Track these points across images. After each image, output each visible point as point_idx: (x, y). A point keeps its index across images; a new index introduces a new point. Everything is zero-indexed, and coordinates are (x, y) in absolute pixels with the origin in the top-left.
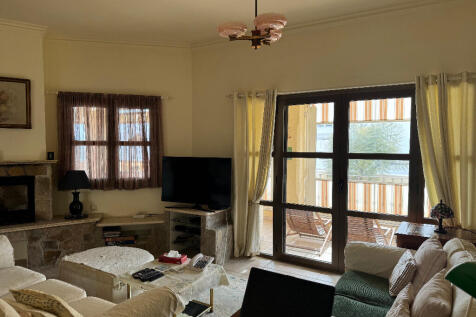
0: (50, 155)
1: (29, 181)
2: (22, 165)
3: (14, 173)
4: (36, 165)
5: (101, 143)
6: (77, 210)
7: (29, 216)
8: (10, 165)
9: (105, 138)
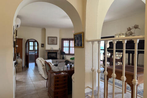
0: (60, 49)
1: (56, 53)
2: (55, 50)
3: (54, 51)
4: (57, 51)
5: (68, 47)
6: (63, 58)
7: (56, 58)
8: (54, 50)
9: (68, 46)
